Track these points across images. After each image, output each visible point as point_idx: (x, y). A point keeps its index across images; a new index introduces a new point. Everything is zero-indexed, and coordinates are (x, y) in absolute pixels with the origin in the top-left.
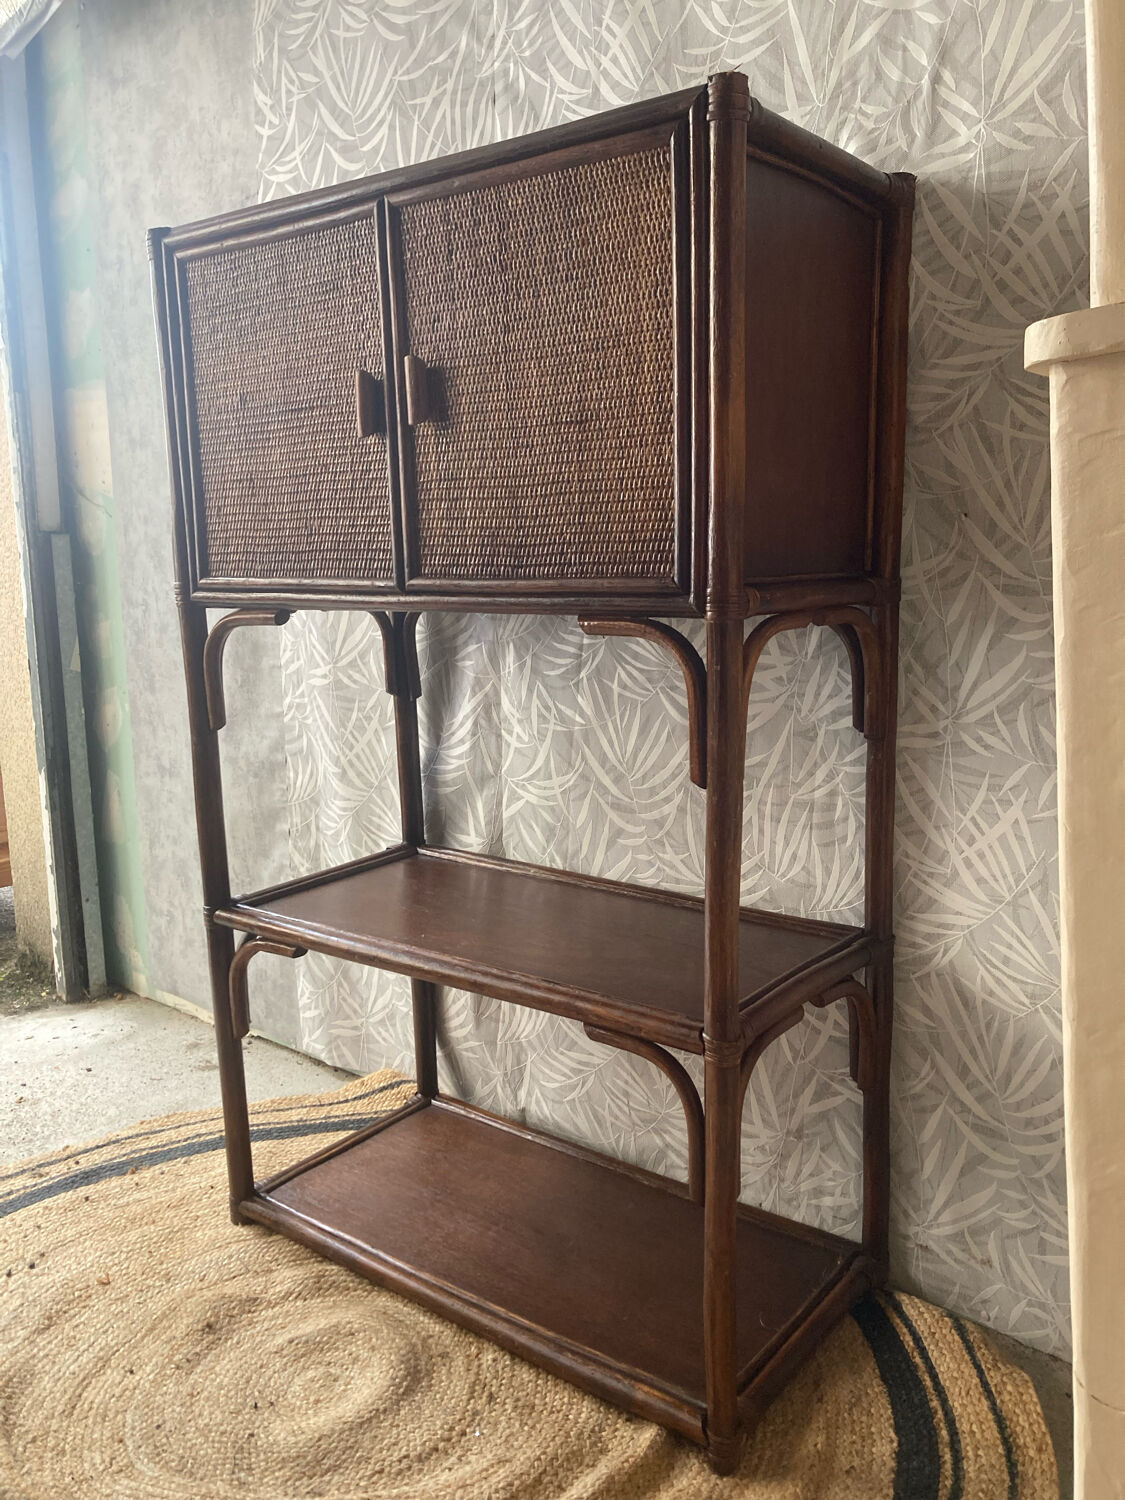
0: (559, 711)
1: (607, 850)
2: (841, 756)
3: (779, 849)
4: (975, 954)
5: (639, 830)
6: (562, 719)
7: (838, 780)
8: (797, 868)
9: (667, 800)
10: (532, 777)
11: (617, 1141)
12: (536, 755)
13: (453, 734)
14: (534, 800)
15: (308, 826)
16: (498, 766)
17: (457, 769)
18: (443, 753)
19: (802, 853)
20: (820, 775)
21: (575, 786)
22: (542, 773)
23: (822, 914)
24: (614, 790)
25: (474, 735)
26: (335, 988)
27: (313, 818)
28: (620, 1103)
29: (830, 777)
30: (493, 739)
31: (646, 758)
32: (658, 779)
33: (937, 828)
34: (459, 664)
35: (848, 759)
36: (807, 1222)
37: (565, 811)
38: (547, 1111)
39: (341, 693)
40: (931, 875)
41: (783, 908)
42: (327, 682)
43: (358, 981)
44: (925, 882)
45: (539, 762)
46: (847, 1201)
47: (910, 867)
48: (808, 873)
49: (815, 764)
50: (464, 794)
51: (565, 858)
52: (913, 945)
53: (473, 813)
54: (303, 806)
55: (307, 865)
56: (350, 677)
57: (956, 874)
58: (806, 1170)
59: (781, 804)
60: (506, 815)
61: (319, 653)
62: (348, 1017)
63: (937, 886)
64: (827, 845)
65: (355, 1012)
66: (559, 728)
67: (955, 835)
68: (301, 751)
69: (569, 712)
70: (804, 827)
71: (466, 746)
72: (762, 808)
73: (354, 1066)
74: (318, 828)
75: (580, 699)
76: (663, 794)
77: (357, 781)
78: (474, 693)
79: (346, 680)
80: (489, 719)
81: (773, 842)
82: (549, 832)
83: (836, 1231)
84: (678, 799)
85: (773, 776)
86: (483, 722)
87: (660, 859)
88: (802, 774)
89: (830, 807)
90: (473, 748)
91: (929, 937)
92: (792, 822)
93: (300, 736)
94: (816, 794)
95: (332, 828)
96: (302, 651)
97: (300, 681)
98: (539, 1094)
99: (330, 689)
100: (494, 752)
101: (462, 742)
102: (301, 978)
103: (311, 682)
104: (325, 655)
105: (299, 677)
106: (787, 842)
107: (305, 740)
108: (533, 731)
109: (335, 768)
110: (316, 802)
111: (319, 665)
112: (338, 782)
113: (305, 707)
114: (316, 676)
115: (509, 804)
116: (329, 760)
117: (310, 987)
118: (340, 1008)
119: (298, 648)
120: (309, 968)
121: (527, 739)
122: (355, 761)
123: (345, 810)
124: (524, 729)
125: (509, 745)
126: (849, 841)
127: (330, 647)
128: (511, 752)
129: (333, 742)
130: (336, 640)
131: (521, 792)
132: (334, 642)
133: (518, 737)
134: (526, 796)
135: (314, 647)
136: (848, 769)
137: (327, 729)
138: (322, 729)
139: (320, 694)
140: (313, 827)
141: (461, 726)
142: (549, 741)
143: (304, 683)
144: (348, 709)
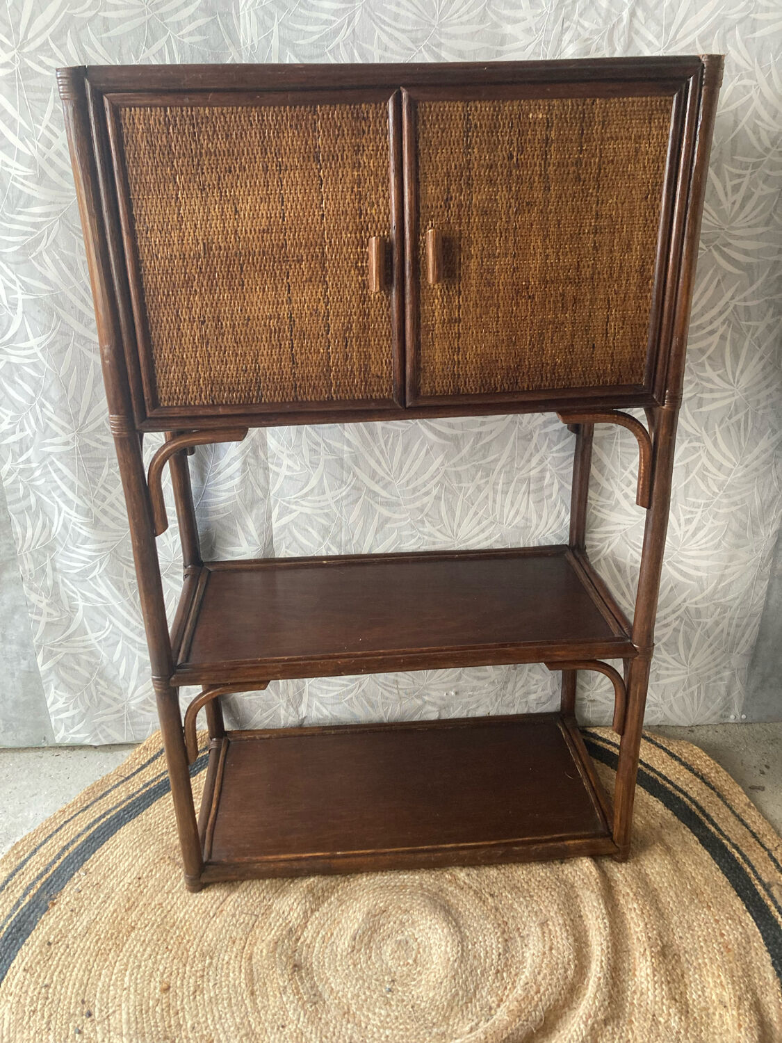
0: (328, 445)
1: (376, 534)
2: (549, 447)
3: (506, 510)
4: (627, 543)
5: (404, 516)
6: (332, 450)
7: (546, 462)
8: (518, 519)
9: (427, 494)
10: (306, 495)
11: (386, 713)
12: (309, 479)
13: (219, 473)
14: (308, 511)
15: (43, 570)
16: (266, 491)
17: (229, 499)
18: (211, 489)
19: (523, 509)
20: (534, 461)
21: (348, 495)
22: (316, 491)
23: (534, 542)
24: (384, 493)
25: (244, 471)
26: (93, 688)
27: (48, 561)
28: (389, 689)
29: (541, 461)
30: (261, 471)
31: (410, 469)
32: (420, 481)
33: (607, 480)
35: (554, 449)
36: (520, 712)
37: (338, 514)
38: (325, 712)
39: (88, 455)
40: (602, 506)
41: (510, 544)
42: (70, 447)
43: (115, 677)
44: (599, 511)
45: (313, 482)
46: (546, 692)
47: (591, 505)
48: (527, 520)
49: (531, 454)
50: (235, 517)
51: (340, 546)
52: (592, 547)
53: (243, 529)
54: (35, 554)
55: (46, 601)
56: (97, 440)
57: (618, 502)
58: (519, 684)
59: (508, 483)
60: (275, 526)
61: (56, 424)
62: (109, 706)
63: (606, 511)
64: (540, 501)
65: (115, 699)
66: (330, 457)
67: (619, 481)
68: (29, 508)
69: (338, 445)
70: (524, 493)
71: (237, 480)
72: (496, 487)
73: (120, 739)
74: (54, 569)
75: (346, 434)
76: (424, 490)
77: (112, 525)
79: (94, 444)
80: (257, 457)
81: (502, 506)
82: (325, 531)
83: (539, 710)
84: (434, 492)
85: (504, 466)
86: (252, 461)
87: (420, 531)
88: (523, 462)
89: (542, 479)
90: (243, 481)
91: (601, 540)
92: (516, 492)
93: (26, 496)
94: (532, 473)
95: (78, 568)
96: (29, 423)
97: (24, 449)
98: (318, 704)
99: (74, 454)
100: (262, 481)
101: (231, 477)
102: (53, 690)
103: (44, 449)
104: (66, 425)
105: (23, 446)
106: (512, 504)
107: (33, 500)
108: (305, 462)
109: (81, 518)
110: (52, 549)
111: (57, 435)
112: (88, 530)
113: (32, 471)
114: (54, 444)
115: (280, 517)
116: (73, 513)
117: (66, 695)
118: (100, 701)
119: (22, 422)
120: (63, 680)
121: (298, 468)
122: (108, 509)
123: (100, 550)
124: (295, 462)
125: (278, 474)
126: (554, 497)
127: (72, 418)
128: (281, 479)
129: (80, 497)
130: (79, 411)
131: (294, 507)
132: (77, 413)
133: (289, 467)
134: (300, 509)
135: (50, 419)
136: (555, 455)
137: (72, 487)
138: (64, 488)
139: (60, 459)
140: (49, 570)
141: (229, 465)
142: (321, 467)
143: (31, 451)
144: (97, 468)
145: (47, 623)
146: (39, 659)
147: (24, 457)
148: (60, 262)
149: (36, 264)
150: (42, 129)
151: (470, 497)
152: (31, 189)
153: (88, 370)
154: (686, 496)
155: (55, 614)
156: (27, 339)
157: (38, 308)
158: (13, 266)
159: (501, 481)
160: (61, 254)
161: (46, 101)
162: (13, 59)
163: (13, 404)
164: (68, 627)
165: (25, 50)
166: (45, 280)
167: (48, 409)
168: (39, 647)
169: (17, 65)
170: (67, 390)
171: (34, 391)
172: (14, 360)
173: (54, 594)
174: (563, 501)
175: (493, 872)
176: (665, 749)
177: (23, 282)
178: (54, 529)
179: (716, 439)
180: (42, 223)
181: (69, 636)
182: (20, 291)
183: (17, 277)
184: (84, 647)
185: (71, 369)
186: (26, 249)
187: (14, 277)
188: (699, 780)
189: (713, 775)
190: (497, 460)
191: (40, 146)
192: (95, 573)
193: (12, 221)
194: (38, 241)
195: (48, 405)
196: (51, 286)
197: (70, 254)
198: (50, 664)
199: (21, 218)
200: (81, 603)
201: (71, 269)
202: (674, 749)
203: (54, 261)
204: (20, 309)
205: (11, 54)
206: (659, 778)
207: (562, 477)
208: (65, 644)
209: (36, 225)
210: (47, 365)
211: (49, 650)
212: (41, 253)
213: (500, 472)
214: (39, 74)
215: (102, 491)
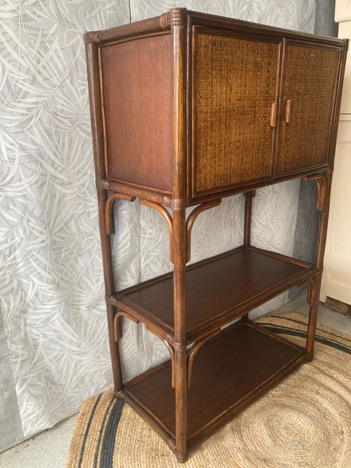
2: (236, 205)
7: (236, 212)
10: (157, 246)
12: (159, 237)
13: (119, 243)
14: (158, 254)
15: (19, 327)
16: (139, 248)
17: (124, 257)
20: (232, 212)
22: (162, 243)
25: (131, 240)
27: (22, 321)
29: (234, 211)
30: (137, 238)
34: (119, 214)
35: (238, 205)
42: (45, 244)
43: (59, 379)
45: (161, 238)
48: (231, 238)
49: (231, 209)
50: (126, 266)
53: (129, 271)
54: (15, 319)
55: (21, 347)
60: (142, 265)
61: (37, 231)
62: (57, 399)
64: (234, 229)
65: (60, 394)
68: (13, 289)
70: (230, 226)
71: (128, 246)
72: (222, 226)
74: (26, 325)
78: (130, 223)
79: (58, 239)
80: (136, 232)
81: (224, 234)
84: (204, 233)
85: (224, 216)
88: (229, 213)
89: (235, 219)
92: (228, 226)
93: (11, 282)
94: (232, 217)
95: (42, 318)
96: (18, 234)
97: (12, 252)
98: (159, 353)
99: (47, 247)
100: (137, 243)
101: (126, 245)
102: (25, 403)
103: (28, 248)
104: (44, 231)
105: (12, 249)
106: (227, 232)
107: (15, 283)
108: (157, 230)
109: (50, 286)
110: (24, 312)
111: (37, 237)
112: (53, 292)
113: (16, 264)
114: (35, 244)
115: (145, 260)
116: (44, 284)
117: (33, 403)
118: (52, 398)
119: (13, 234)
120: (32, 395)
121: (154, 233)
122: (64, 277)
123: (59, 303)
124: (153, 230)
125: (145, 238)
126: (238, 225)
127: (46, 225)
128: (146, 240)
129: (49, 273)
130: (51, 221)
131: (151, 253)
132: (49, 222)
133: (150, 233)
134: (154, 254)
135: (33, 228)
136: (238, 208)
137: (45, 269)
138: (40, 270)
139: (38, 253)
140: (22, 327)
141: (124, 238)
142: (164, 230)
143: (17, 252)
144: (59, 253)
145: (21, 361)
146: (17, 387)
147: (12, 257)
148: (43, 131)
149: (29, 134)
150: (34, 52)
151: (214, 232)
152: (26, 87)
153: (56, 195)
154: (276, 216)
155: (26, 353)
156: (20, 180)
157: (29, 160)
158: (13, 135)
159: (223, 223)
160: (44, 128)
161: (37, 35)
162: (18, 8)
163: (8, 223)
164: (33, 359)
165: (25, 4)
166: (34, 142)
167: (32, 222)
168: (17, 378)
169: (20, 12)
170: (44, 208)
171: (23, 213)
172: (10, 195)
173: (25, 341)
174: (241, 227)
175: (282, 385)
176: (285, 318)
177: (20, 145)
178: (27, 299)
179: (283, 192)
180: (33, 108)
181: (34, 365)
182: (17, 150)
183: (16, 141)
184: (42, 368)
185: (47, 196)
186: (22, 124)
187: (13, 142)
188: (301, 325)
189: (304, 321)
190: (222, 214)
191: (33, 62)
192: (55, 318)
193: (14, 107)
194: (30, 119)
195: (32, 219)
196: (37, 146)
197: (49, 126)
198: (24, 387)
199: (20, 105)
200: (41, 340)
201: (49, 136)
202: (288, 316)
203: (40, 131)
204: (17, 162)
205: (17, 5)
206: (290, 329)
207: (241, 217)
208: (33, 371)
209: (29, 109)
210: (33, 195)
211: (23, 378)
212: (32, 127)
213: (223, 219)
214: (33, 19)
215: (61, 267)
